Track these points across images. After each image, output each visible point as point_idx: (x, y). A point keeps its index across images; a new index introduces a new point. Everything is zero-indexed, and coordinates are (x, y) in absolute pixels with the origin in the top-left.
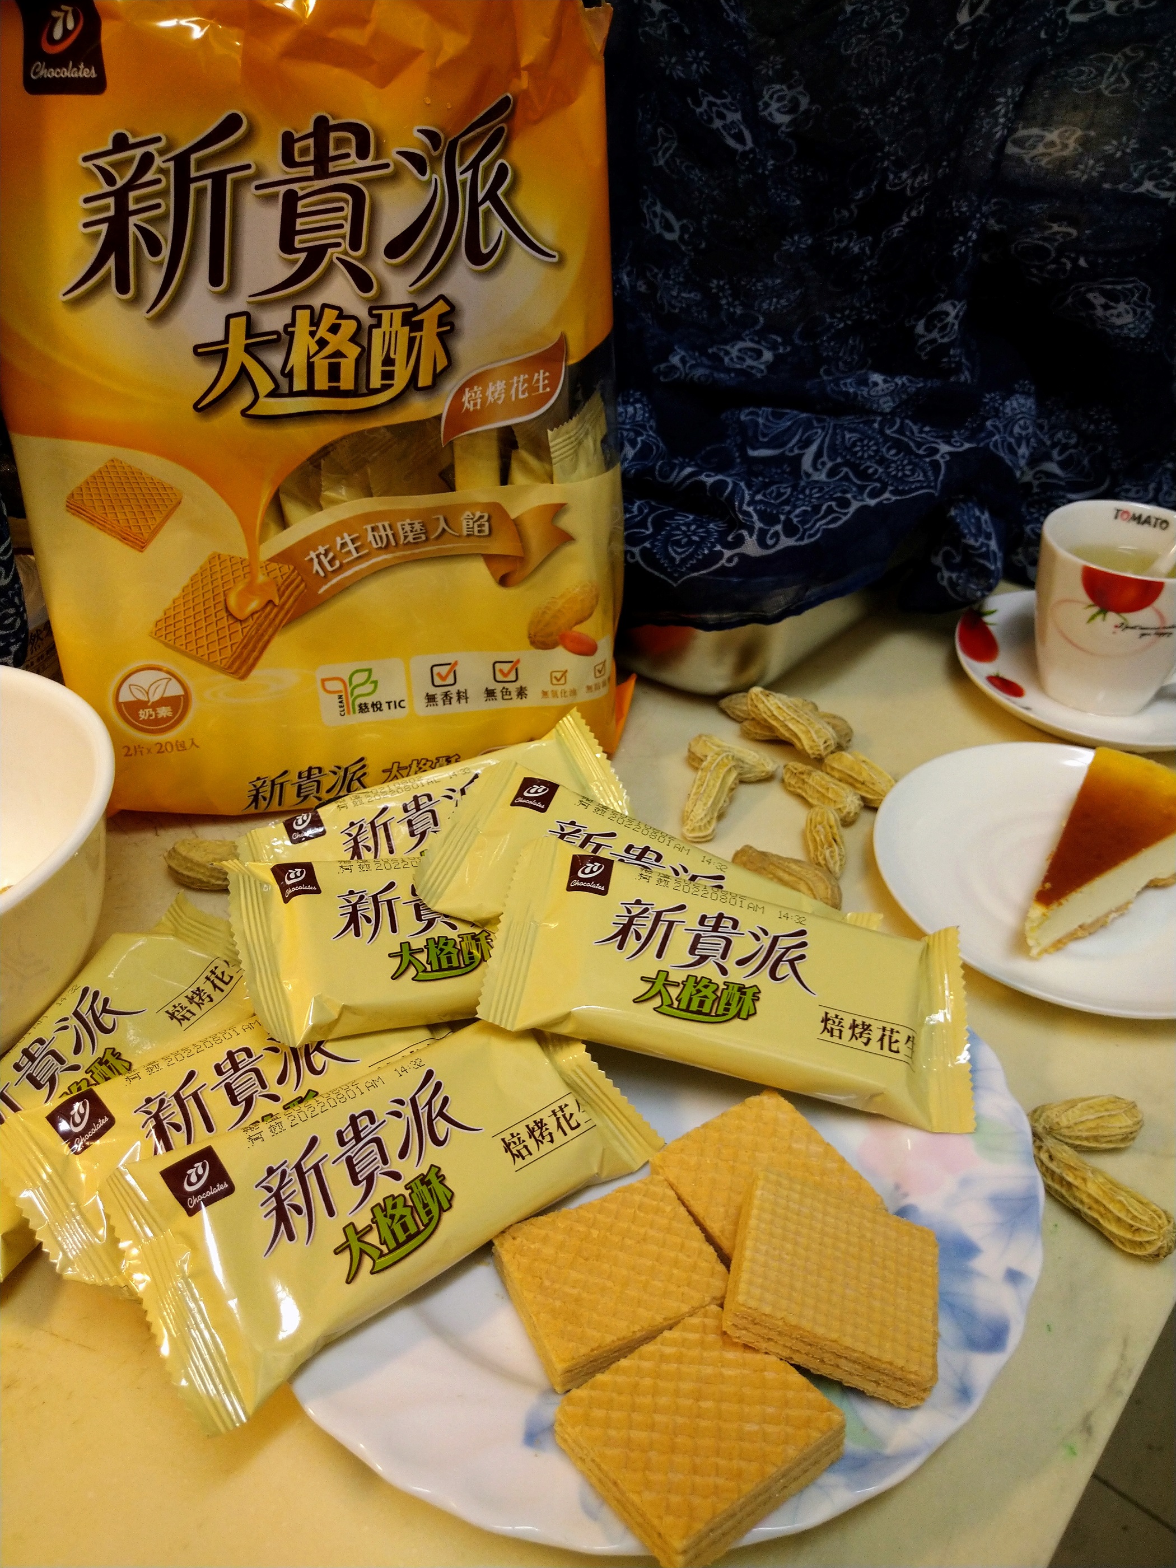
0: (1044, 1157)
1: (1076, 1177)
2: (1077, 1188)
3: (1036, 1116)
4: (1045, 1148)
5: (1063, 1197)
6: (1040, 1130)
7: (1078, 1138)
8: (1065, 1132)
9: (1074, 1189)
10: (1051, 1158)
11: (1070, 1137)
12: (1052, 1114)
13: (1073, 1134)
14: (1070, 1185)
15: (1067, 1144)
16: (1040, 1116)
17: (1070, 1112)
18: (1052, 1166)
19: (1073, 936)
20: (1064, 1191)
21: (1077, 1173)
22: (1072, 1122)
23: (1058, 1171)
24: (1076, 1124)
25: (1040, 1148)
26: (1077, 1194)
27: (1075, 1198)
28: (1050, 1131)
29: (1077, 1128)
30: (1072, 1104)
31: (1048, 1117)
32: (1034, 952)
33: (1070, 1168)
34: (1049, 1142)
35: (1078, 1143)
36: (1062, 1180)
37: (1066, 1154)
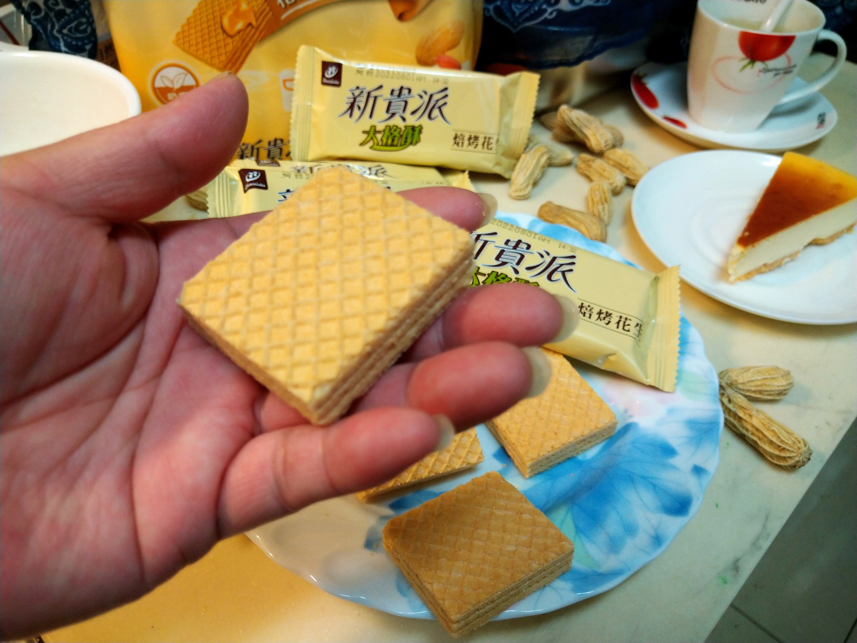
0: (725, 400)
1: (745, 414)
2: (746, 421)
3: (722, 376)
4: (726, 395)
5: (735, 426)
6: (724, 384)
7: (748, 391)
8: (741, 386)
9: (743, 422)
10: (730, 401)
11: (743, 390)
12: (733, 376)
13: (745, 388)
14: (740, 419)
15: (741, 394)
16: (724, 376)
17: (745, 374)
18: (730, 406)
19: (759, 271)
20: (736, 423)
21: (747, 411)
22: (746, 380)
23: (733, 409)
24: (748, 382)
25: (722, 395)
26: (745, 424)
27: (743, 427)
28: (731, 385)
29: (748, 385)
30: (747, 369)
31: (730, 376)
32: (732, 278)
33: (742, 408)
34: (729, 391)
35: (748, 394)
36: (735, 416)
37: (741, 400)
